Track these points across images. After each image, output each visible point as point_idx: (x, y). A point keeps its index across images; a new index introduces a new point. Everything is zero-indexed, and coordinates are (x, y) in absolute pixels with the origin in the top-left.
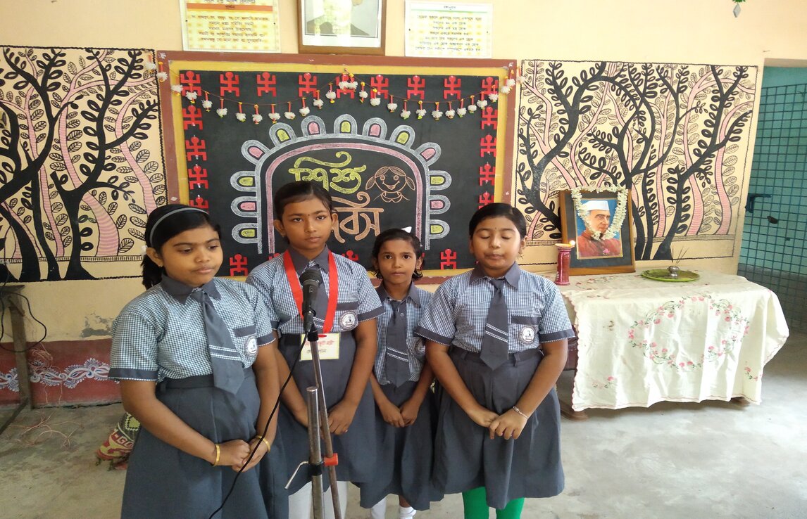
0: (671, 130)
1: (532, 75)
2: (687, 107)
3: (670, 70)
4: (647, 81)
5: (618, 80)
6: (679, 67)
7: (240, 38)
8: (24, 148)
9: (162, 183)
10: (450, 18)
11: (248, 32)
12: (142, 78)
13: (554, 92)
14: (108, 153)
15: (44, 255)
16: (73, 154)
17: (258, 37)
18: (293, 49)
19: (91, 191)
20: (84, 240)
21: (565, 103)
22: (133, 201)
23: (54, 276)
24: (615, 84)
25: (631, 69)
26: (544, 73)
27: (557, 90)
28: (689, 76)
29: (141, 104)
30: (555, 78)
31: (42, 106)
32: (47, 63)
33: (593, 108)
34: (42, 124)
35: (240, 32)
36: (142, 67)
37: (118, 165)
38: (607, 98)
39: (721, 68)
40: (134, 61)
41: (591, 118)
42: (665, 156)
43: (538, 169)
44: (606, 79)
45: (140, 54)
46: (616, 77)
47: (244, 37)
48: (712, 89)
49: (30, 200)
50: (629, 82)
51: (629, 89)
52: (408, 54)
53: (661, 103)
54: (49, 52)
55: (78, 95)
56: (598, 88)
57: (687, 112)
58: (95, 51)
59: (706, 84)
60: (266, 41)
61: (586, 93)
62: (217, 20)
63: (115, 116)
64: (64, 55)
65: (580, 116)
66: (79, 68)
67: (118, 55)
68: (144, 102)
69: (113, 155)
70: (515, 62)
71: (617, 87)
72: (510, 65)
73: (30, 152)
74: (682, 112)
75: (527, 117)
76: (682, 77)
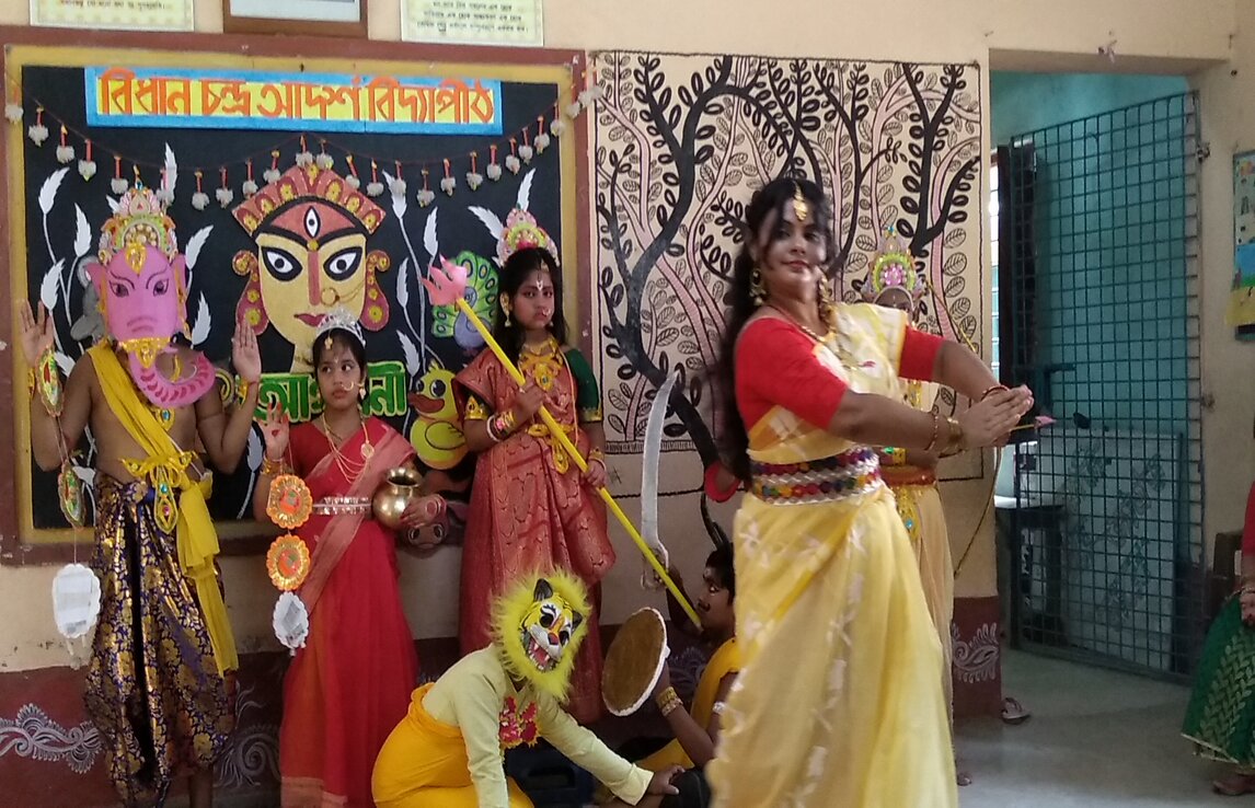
1: (612, 82)
2: (871, 150)
3: (836, 72)
4: (800, 96)
5: (754, 92)
6: (852, 67)
13: (649, 117)
21: (670, 140)
24: (750, 100)
25: (773, 71)
26: (632, 78)
27: (655, 114)
28: (868, 86)
30: (651, 89)
33: (716, 151)
39: (920, 68)
41: (715, 173)
43: (635, 281)
44: (735, 90)
46: (749, 87)
48: (909, 112)
50: (772, 98)
51: (772, 113)
53: (829, 141)
56: (722, 109)
57: (873, 161)
59: (898, 102)
61: (705, 120)
65: (697, 168)
70: (583, 54)
71: (753, 109)
72: (575, 61)
74: (864, 160)
75: (609, 168)
76: (858, 88)
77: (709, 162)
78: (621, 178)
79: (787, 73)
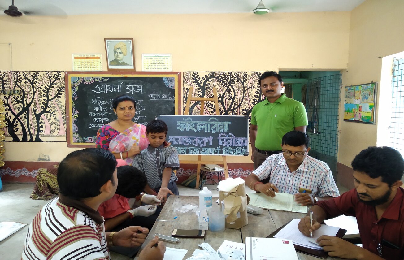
0: (242, 95)
1: (187, 77)
2: (248, 87)
3: (239, 74)
4: (231, 78)
5: (220, 78)
6: (243, 73)
7: (90, 67)
8: (26, 101)
9: (65, 112)
10: (157, 59)
11: (92, 65)
12: (60, 80)
13: (195, 82)
14: (49, 102)
15: (29, 134)
16: (39, 103)
17: (96, 67)
18: (106, 70)
19: (44, 114)
20: (41, 129)
21: (200, 86)
22: (56, 117)
23: (31, 140)
24: (218, 79)
25: (224, 74)
26: (192, 76)
27: (197, 82)
28: (247, 76)
29: (60, 87)
30: (196, 78)
31: (32, 88)
32: (34, 75)
33: (210, 88)
34: (32, 93)
35: (90, 65)
36: (61, 76)
37: (52, 106)
38: (216, 84)
40: (58, 75)
41: (210, 91)
42: (240, 105)
43: (191, 109)
44: (215, 77)
45: (60, 72)
47: (91, 67)
48: (257, 80)
49: (26, 116)
50: (224, 78)
51: (224, 81)
52: (143, 71)
53: (237, 86)
54: (35, 72)
55: (42, 85)
56: (212, 81)
57: (248, 89)
58: (47, 72)
59: (254, 79)
60: (98, 68)
61: (208, 82)
62: (83, 62)
63: (52, 91)
64: (39, 73)
65: (206, 90)
66: (43, 77)
67: (54, 73)
68: (61, 87)
69: (51, 103)
70: (180, 72)
71: (219, 80)
72: (179, 73)
73: (27, 102)
74: (246, 89)
75: (186, 90)
76: (245, 76)
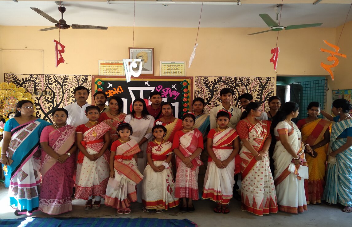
1: (198, 81)
2: (250, 90)
3: (243, 79)
4: (236, 82)
6: (247, 78)
7: (114, 72)
10: (173, 65)
11: (116, 70)
12: (87, 83)
13: (205, 86)
17: (119, 72)
21: (210, 89)
24: (225, 83)
25: (230, 79)
26: (202, 80)
28: (250, 81)
30: (206, 82)
31: (61, 90)
32: (64, 79)
33: (218, 90)
34: (61, 95)
36: (88, 80)
39: (261, 78)
40: (86, 78)
44: (222, 82)
45: (88, 76)
46: (226, 81)
48: (259, 84)
50: (230, 82)
51: (230, 85)
52: (161, 75)
53: (241, 89)
54: (64, 76)
55: (71, 87)
56: (220, 84)
58: (76, 76)
59: (256, 83)
61: (216, 86)
62: (108, 67)
64: (68, 77)
65: (214, 93)
67: (82, 77)
72: (191, 78)
73: (57, 102)
75: (197, 93)
76: (248, 81)
77: (217, 92)
78: (199, 94)
79: (233, 79)
